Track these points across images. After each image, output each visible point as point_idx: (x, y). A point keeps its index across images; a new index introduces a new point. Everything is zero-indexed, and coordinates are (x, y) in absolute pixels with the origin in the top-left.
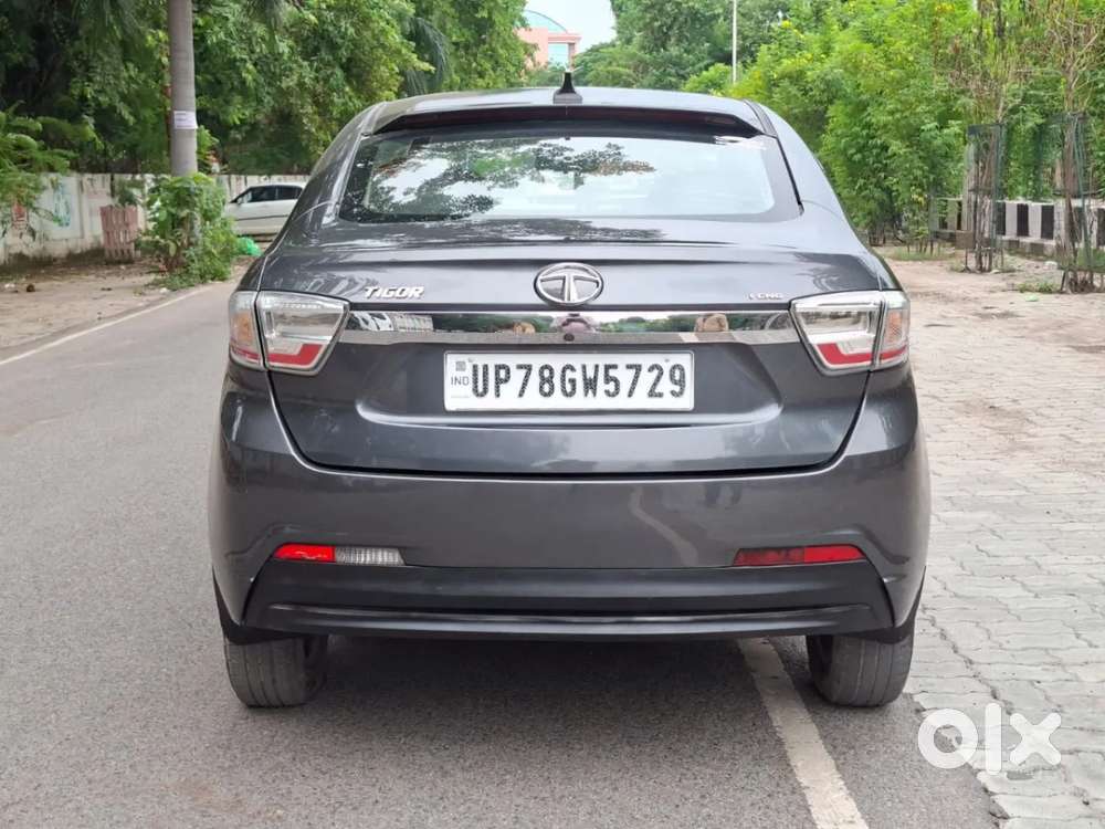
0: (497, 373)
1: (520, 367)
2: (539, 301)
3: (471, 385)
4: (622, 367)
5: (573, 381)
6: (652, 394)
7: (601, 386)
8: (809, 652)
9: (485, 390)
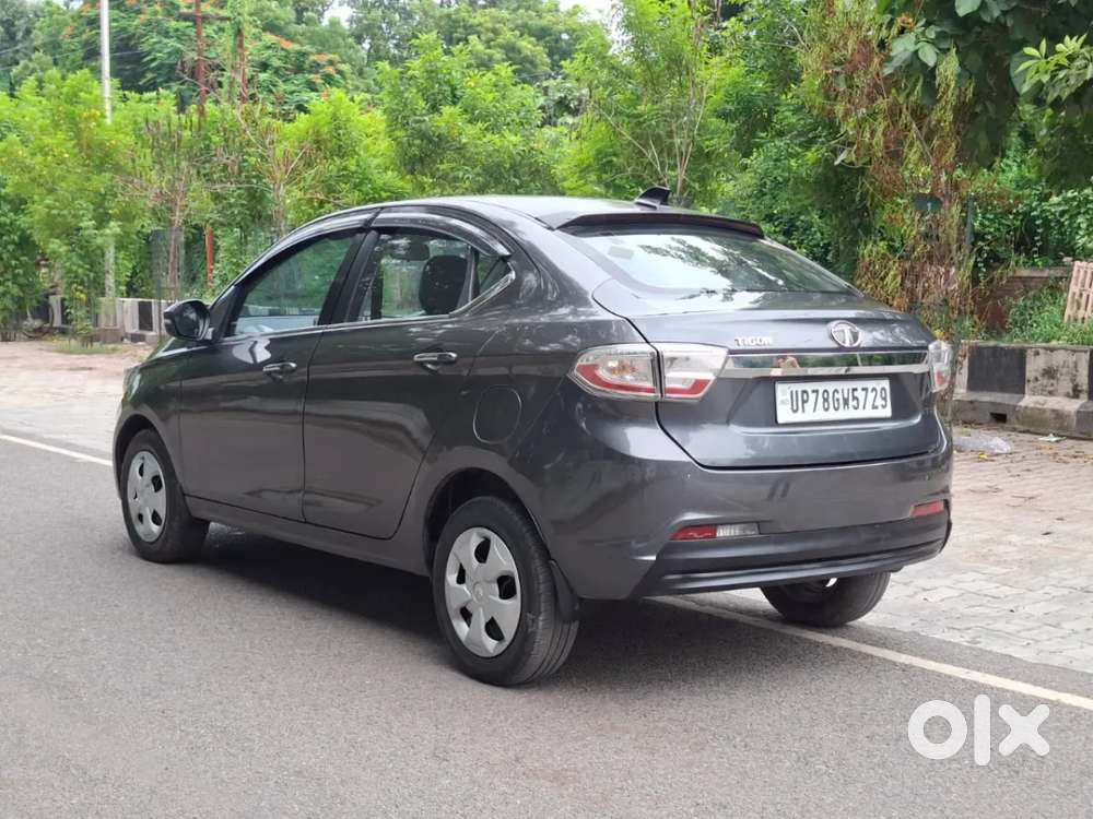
0: (802, 397)
1: (813, 391)
2: (836, 346)
3: (790, 406)
4: (860, 390)
5: (838, 400)
6: (875, 407)
7: (852, 403)
8: (772, 604)
9: (797, 409)
